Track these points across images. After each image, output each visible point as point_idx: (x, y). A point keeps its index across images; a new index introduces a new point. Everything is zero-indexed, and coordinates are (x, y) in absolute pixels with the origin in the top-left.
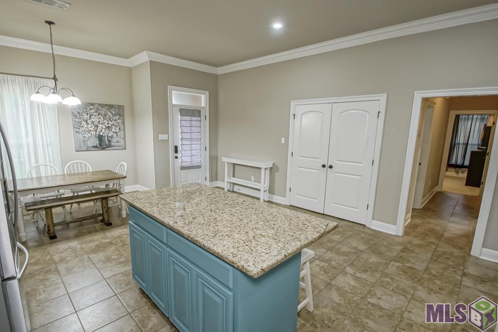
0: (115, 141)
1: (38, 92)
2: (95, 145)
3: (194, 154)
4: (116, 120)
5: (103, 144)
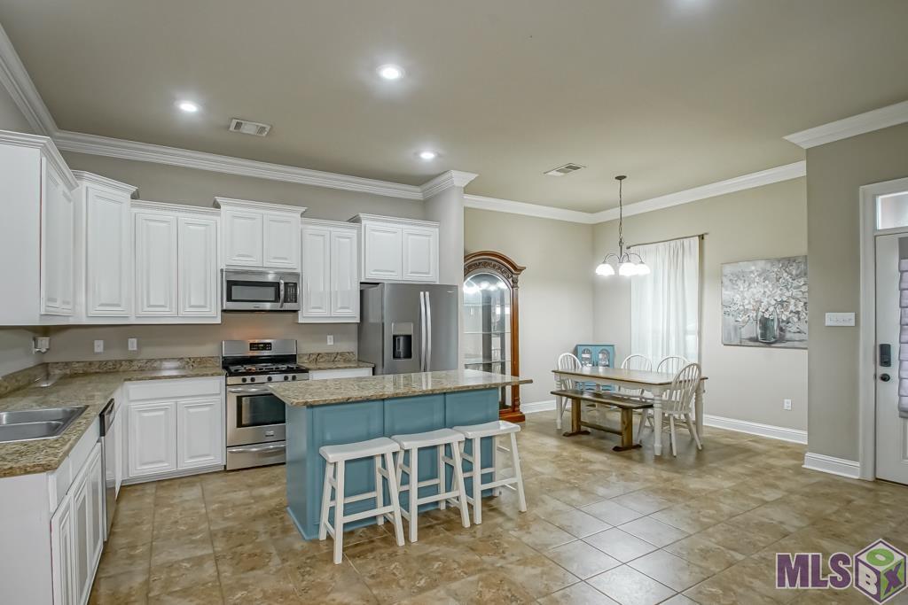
0: (794, 329)
2: (754, 335)
4: (798, 287)
5: (769, 334)
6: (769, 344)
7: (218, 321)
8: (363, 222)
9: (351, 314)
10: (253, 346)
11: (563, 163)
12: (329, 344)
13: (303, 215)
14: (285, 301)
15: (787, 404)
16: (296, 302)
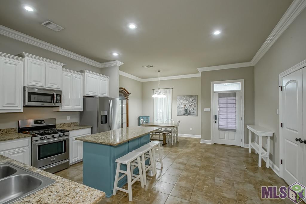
0: (192, 112)
1: (156, 94)
2: (184, 113)
3: (229, 121)
4: (193, 102)
5: (187, 113)
6: (187, 115)
7: (22, 111)
8: (86, 73)
9: (80, 108)
10: (35, 122)
11: (150, 65)
12: (68, 119)
13: (63, 67)
14: (56, 102)
15: (191, 129)
16: (60, 102)
